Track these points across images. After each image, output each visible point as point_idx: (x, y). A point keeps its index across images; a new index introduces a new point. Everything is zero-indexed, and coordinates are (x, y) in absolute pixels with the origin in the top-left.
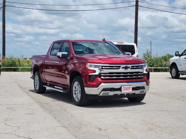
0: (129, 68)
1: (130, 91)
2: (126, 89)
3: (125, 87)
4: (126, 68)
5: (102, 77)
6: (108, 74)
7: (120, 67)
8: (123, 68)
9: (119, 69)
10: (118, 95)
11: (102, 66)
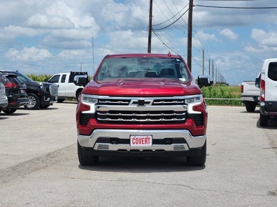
0: (148, 103)
1: (149, 145)
2: (140, 141)
3: (137, 137)
4: (141, 103)
5: (99, 119)
6: (108, 114)
7: (129, 101)
8: (134, 103)
9: (127, 104)
10: (126, 150)
11: (99, 100)
